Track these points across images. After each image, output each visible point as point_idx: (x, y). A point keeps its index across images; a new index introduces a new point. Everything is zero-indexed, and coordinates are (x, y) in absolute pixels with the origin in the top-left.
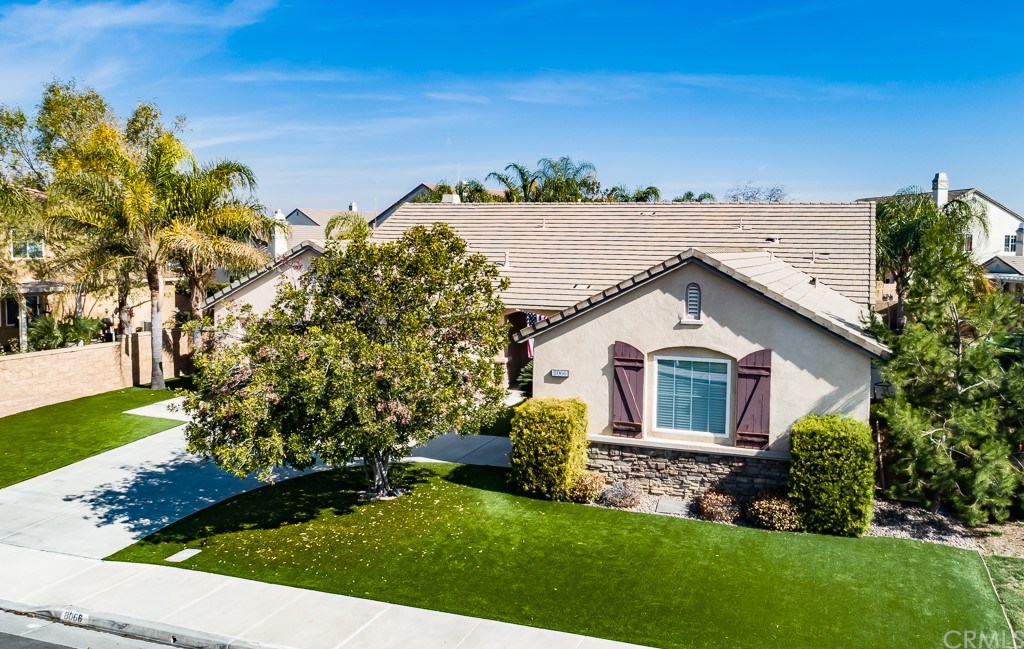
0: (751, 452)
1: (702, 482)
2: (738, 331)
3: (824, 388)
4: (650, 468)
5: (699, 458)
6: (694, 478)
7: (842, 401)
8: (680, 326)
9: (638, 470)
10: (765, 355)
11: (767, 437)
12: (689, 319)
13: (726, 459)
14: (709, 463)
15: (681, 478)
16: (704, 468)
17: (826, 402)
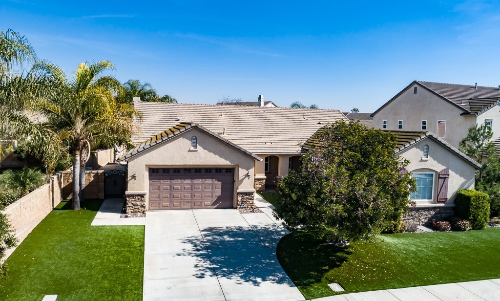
0: (442, 205)
1: (426, 219)
2: (439, 162)
3: (462, 180)
4: (409, 215)
5: (426, 209)
6: (423, 217)
7: (467, 184)
8: (422, 160)
9: (405, 217)
10: (447, 170)
11: (447, 199)
12: (424, 158)
13: (434, 208)
14: (428, 211)
15: (420, 218)
16: (427, 213)
17: (463, 185)
